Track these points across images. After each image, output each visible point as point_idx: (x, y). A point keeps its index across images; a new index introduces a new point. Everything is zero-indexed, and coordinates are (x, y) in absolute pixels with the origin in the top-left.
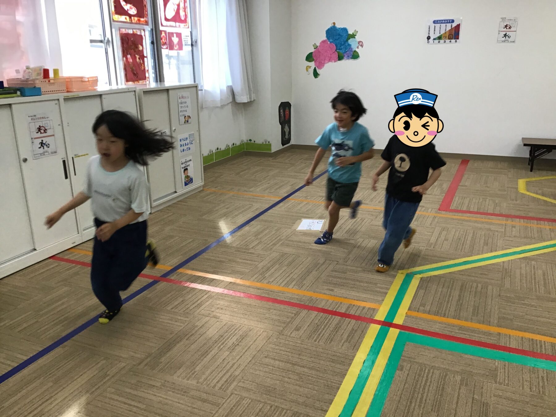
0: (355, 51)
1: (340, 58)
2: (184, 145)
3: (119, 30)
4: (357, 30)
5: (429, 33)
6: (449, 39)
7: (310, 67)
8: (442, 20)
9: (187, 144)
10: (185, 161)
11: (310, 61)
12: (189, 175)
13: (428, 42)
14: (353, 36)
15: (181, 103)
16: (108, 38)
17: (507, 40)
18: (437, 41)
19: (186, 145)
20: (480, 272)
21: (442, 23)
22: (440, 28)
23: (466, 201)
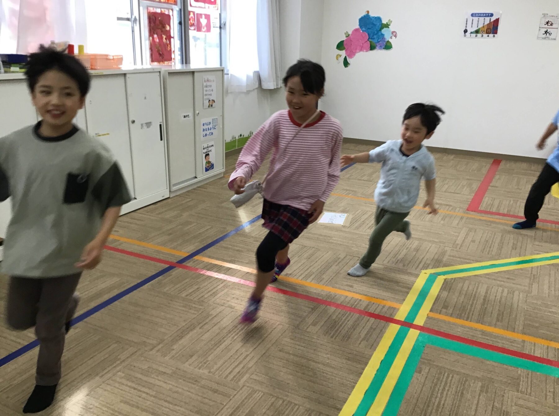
0: (388, 41)
1: (372, 48)
2: (207, 130)
3: (147, 9)
4: (391, 20)
5: (466, 27)
6: (487, 33)
7: (340, 56)
8: (481, 14)
9: (210, 128)
10: (207, 146)
11: (341, 50)
12: (210, 160)
13: (465, 36)
14: (387, 26)
15: (206, 86)
16: (135, 17)
17: (548, 37)
18: (474, 35)
20: (507, 276)
21: (480, 16)
22: (478, 22)
23: (496, 203)
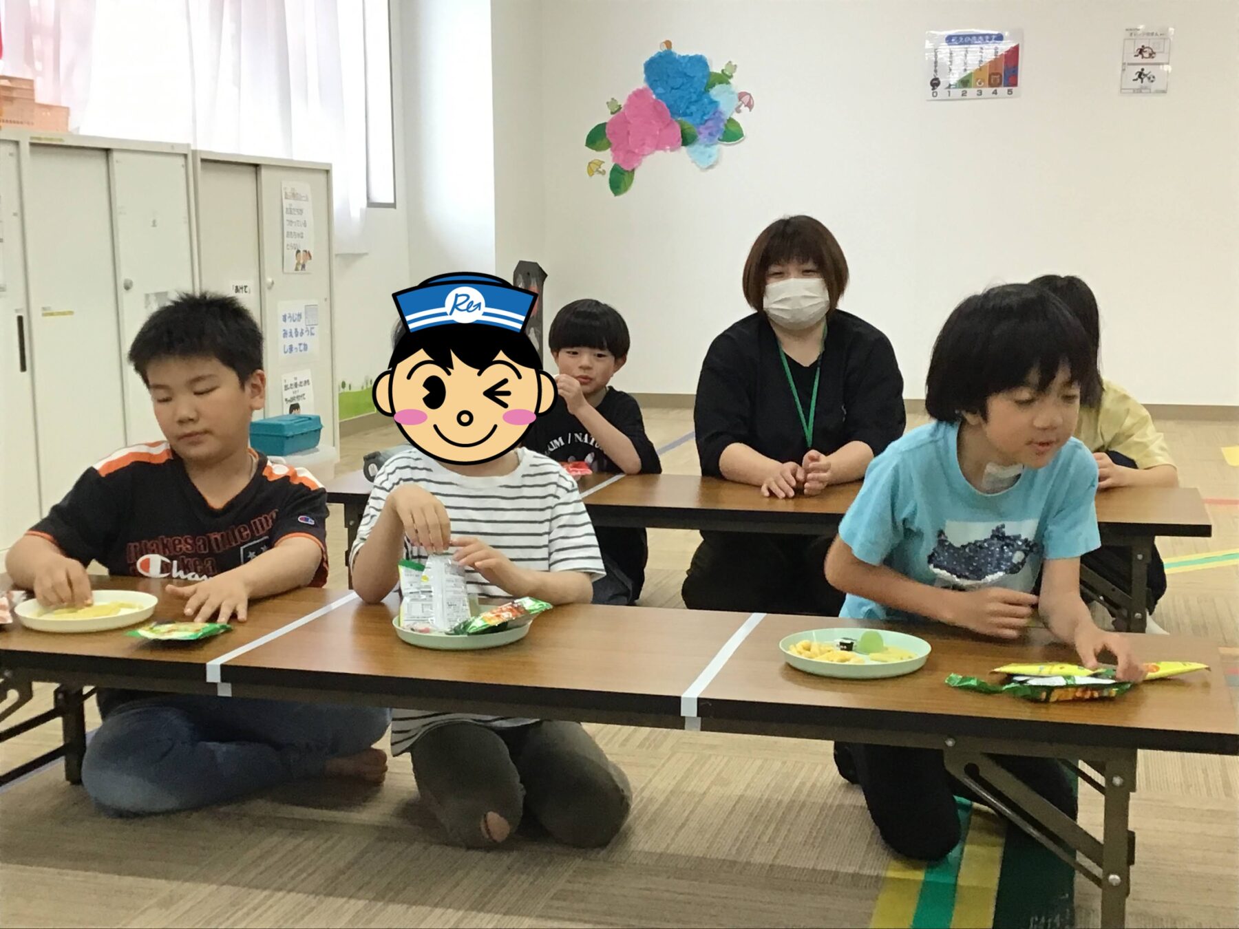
0: (731, 120)
1: (687, 140)
2: (294, 335)
4: (733, 63)
5: (936, 71)
6: (991, 85)
7: (599, 165)
8: (971, 36)
9: (299, 331)
10: (293, 382)
11: (599, 148)
13: (935, 95)
14: (724, 78)
15: (290, 211)
17: (1146, 88)
18: (959, 91)
19: (297, 336)
21: (969, 43)
22: (966, 57)
